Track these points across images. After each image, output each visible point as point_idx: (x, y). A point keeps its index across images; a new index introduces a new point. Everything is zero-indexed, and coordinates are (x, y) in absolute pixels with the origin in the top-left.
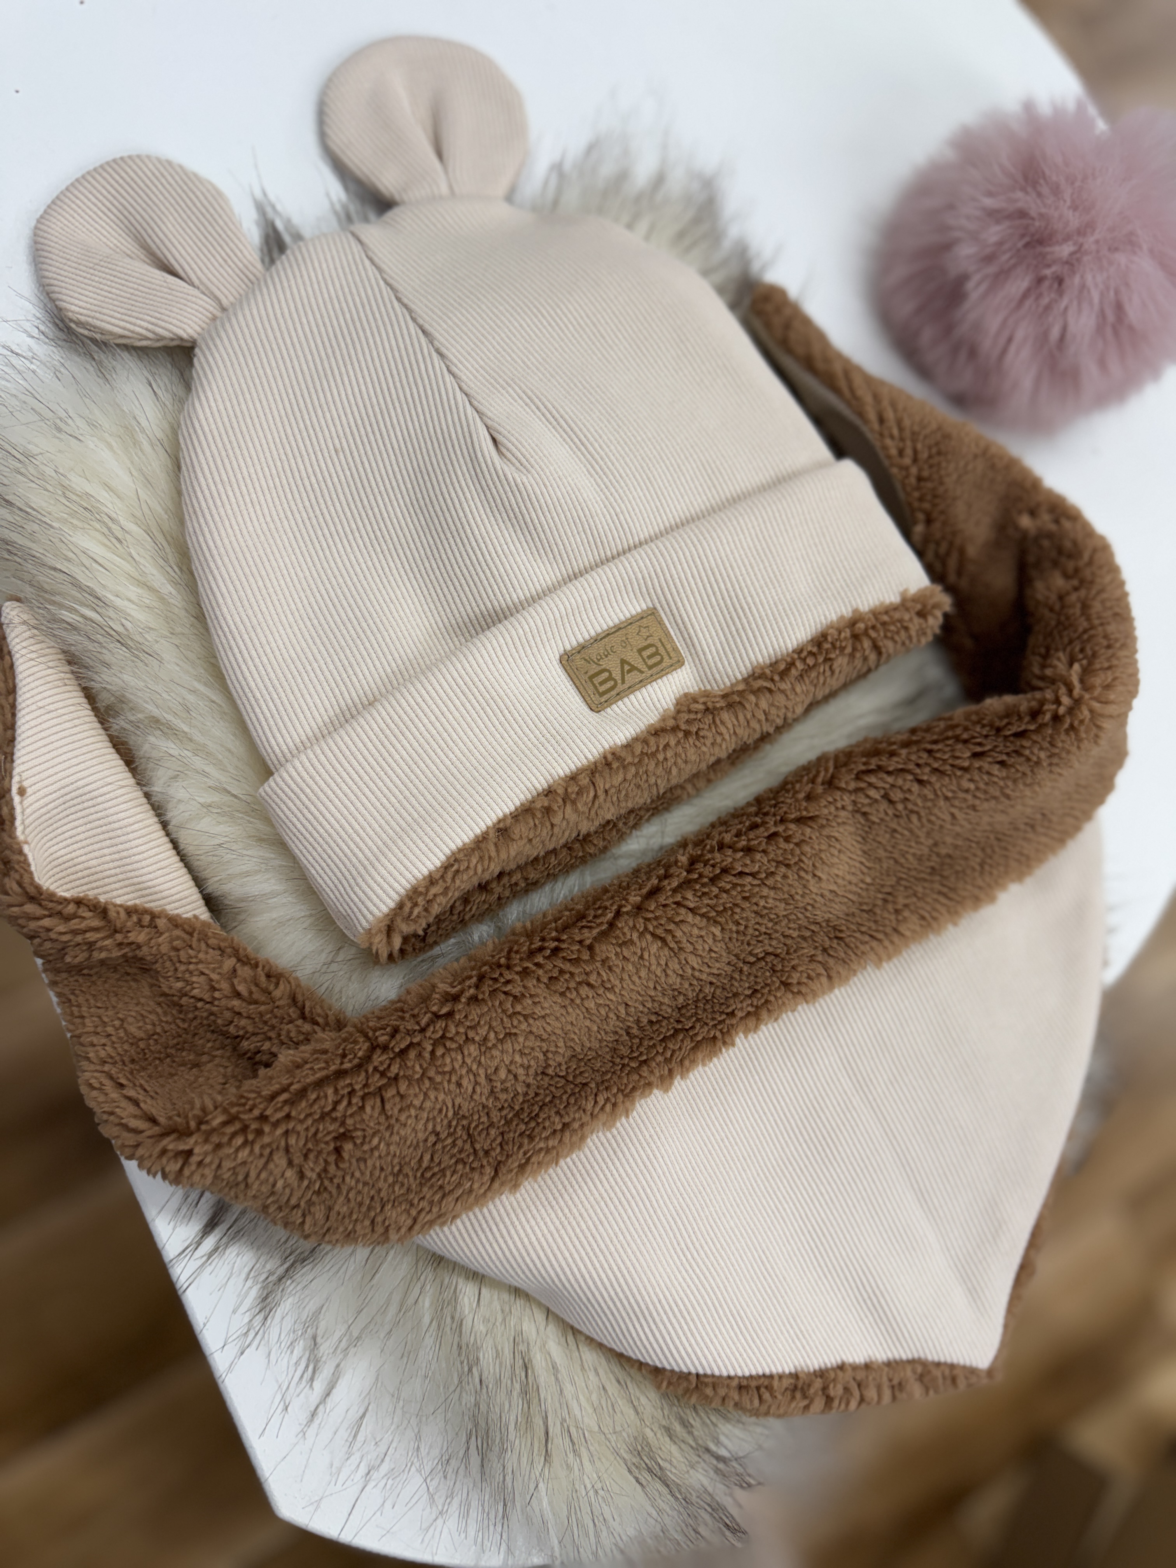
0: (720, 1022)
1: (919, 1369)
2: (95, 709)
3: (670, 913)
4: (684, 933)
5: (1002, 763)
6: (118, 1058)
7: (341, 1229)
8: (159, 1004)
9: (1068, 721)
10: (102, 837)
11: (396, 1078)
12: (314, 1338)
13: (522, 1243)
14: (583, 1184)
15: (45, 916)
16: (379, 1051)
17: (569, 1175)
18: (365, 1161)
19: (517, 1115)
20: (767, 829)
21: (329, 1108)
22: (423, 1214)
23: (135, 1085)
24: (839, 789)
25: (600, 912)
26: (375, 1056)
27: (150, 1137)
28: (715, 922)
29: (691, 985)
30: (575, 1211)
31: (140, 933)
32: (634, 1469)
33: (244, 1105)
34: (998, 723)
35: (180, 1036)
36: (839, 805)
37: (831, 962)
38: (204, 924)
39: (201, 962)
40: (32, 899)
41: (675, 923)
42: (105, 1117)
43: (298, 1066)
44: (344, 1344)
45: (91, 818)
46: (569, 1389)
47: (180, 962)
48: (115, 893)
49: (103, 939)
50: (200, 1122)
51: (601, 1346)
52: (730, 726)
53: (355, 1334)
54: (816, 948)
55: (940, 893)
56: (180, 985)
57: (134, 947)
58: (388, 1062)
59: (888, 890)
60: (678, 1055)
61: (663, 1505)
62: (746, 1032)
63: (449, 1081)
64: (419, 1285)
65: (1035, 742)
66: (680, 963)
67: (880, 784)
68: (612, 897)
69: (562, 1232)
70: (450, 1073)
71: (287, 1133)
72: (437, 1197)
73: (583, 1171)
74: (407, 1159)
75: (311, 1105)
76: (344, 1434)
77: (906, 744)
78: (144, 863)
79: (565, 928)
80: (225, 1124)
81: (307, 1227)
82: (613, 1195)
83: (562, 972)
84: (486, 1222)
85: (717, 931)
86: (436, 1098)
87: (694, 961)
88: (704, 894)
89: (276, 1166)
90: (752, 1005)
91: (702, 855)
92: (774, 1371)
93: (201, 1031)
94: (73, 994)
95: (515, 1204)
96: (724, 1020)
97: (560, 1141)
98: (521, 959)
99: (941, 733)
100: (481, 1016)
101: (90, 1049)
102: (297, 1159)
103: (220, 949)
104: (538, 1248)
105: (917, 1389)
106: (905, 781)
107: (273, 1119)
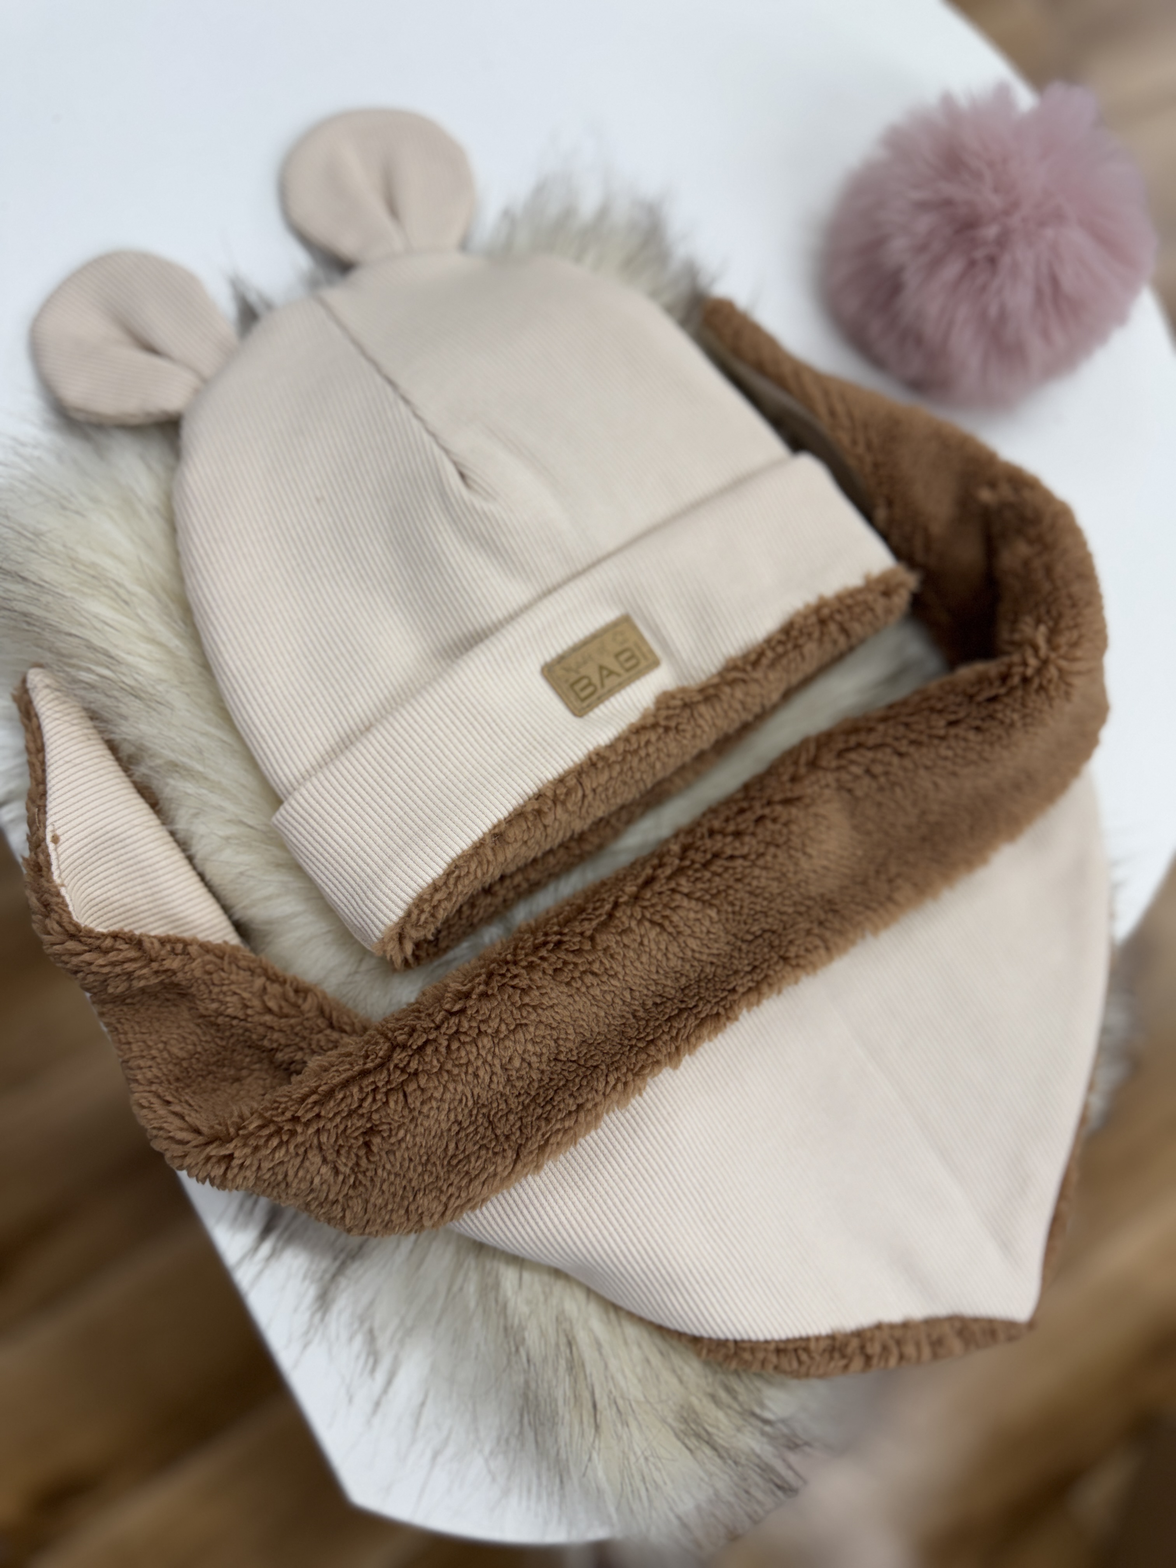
0: (722, 999)
1: (958, 1325)
2: (119, 760)
3: (665, 899)
4: (681, 918)
5: (978, 729)
6: (163, 1078)
7: (379, 1221)
8: (198, 1025)
9: (1037, 681)
10: (133, 876)
11: (416, 1073)
12: (371, 1331)
13: (553, 1223)
14: (606, 1164)
15: (86, 951)
16: (398, 1050)
17: (593, 1156)
18: (394, 1153)
19: (534, 1100)
20: (754, 813)
21: (355, 1105)
22: (453, 1199)
23: (180, 1101)
24: (821, 768)
25: (598, 904)
26: (395, 1055)
27: (196, 1147)
29: (692, 966)
30: (600, 1189)
31: (174, 960)
32: (682, 1436)
33: (277, 1108)
34: (970, 691)
35: (219, 1053)
36: (823, 783)
37: (828, 934)
38: (235, 948)
39: (232, 983)
40: (72, 937)
41: (671, 909)
42: (155, 1132)
43: (326, 1070)
44: (399, 1335)
45: (122, 858)
46: (613, 1364)
47: (214, 984)
48: (150, 927)
49: (141, 968)
50: (239, 1127)
51: (639, 1319)
52: (708, 717)
53: (409, 1325)
54: (812, 922)
55: (932, 859)
56: (215, 1006)
57: (169, 974)
58: (407, 1059)
59: (880, 861)
60: (684, 1033)
61: (713, 1469)
62: (750, 1006)
63: (466, 1073)
64: (462, 1273)
65: (1007, 705)
66: (679, 946)
67: (861, 760)
68: (610, 890)
69: (590, 1210)
70: (467, 1065)
71: (318, 1131)
72: (464, 1183)
73: (606, 1152)
74: (434, 1149)
75: (339, 1104)
76: (407, 1421)
77: (884, 719)
78: (174, 897)
79: (567, 921)
80: (261, 1127)
81: (347, 1221)
82: (636, 1172)
83: (565, 963)
84: (517, 1205)
85: (713, 913)
86: (455, 1089)
87: (693, 944)
88: (697, 879)
89: (312, 1164)
90: (752, 980)
93: (239, 1047)
94: (119, 1022)
95: (543, 1186)
96: (725, 998)
97: (576, 1121)
98: (526, 955)
99: (915, 706)
100: (492, 1010)
101: (138, 1072)
102: (331, 1156)
103: (250, 969)
104: (568, 1226)
105: (956, 1345)
106: (885, 755)
107: (303, 1120)
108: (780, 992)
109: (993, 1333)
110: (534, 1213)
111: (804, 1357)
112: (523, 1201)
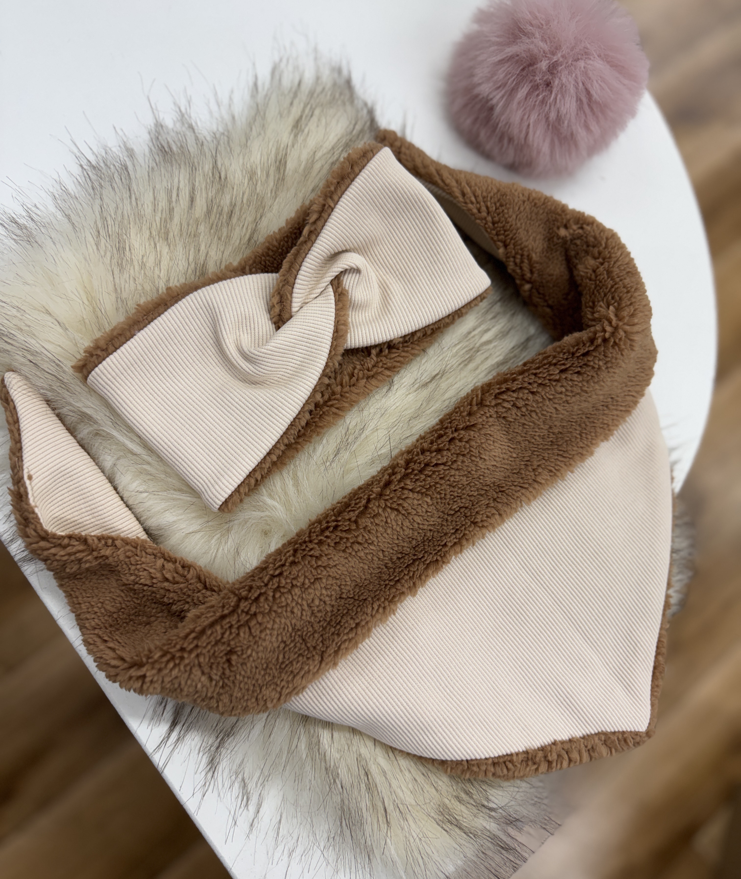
0: (439, 551)
1: (603, 738)
3: (399, 494)
4: (409, 504)
5: (578, 373)
6: (102, 625)
7: (240, 707)
8: (122, 591)
9: (612, 340)
11: (255, 614)
12: (243, 780)
13: (348, 698)
14: (377, 658)
16: (243, 601)
17: (369, 655)
18: (246, 664)
19: (329, 623)
20: (448, 436)
21: (219, 637)
22: (284, 689)
23: (113, 639)
24: (486, 406)
25: (358, 501)
26: (241, 604)
27: (123, 669)
28: (426, 495)
29: (419, 533)
30: (376, 675)
31: (107, 550)
32: (441, 823)
33: (170, 644)
34: (572, 350)
35: (136, 608)
36: (488, 415)
37: (500, 506)
39: (143, 563)
41: (402, 499)
43: (199, 617)
44: (260, 781)
46: (394, 783)
47: (132, 564)
48: (92, 530)
49: (87, 556)
50: (148, 658)
51: (408, 754)
53: (266, 774)
54: (489, 499)
55: (558, 455)
56: (133, 577)
57: (104, 558)
58: (249, 606)
59: (528, 459)
60: (418, 574)
61: (462, 842)
62: (456, 553)
63: (286, 611)
65: (595, 357)
66: (410, 522)
67: (510, 399)
68: (365, 492)
69: (370, 688)
70: (286, 606)
71: (198, 656)
72: (290, 678)
73: (376, 652)
74: (270, 659)
75: (209, 637)
76: (271, 834)
77: (522, 373)
79: (340, 513)
80: (162, 656)
81: (221, 708)
82: (396, 662)
83: (341, 538)
85: (428, 500)
86: (280, 622)
87: (418, 519)
88: (417, 480)
89: (195, 676)
90: (456, 538)
91: (413, 458)
92: (513, 751)
95: (340, 676)
96: (441, 550)
97: (356, 634)
98: (317, 536)
99: (540, 362)
100: (299, 571)
102: (207, 670)
103: (154, 555)
104: (357, 699)
105: (604, 750)
106: (524, 394)
107: (188, 649)
108: (474, 544)
109: (625, 740)
110: (336, 693)
111: (510, 766)
112: (328, 687)
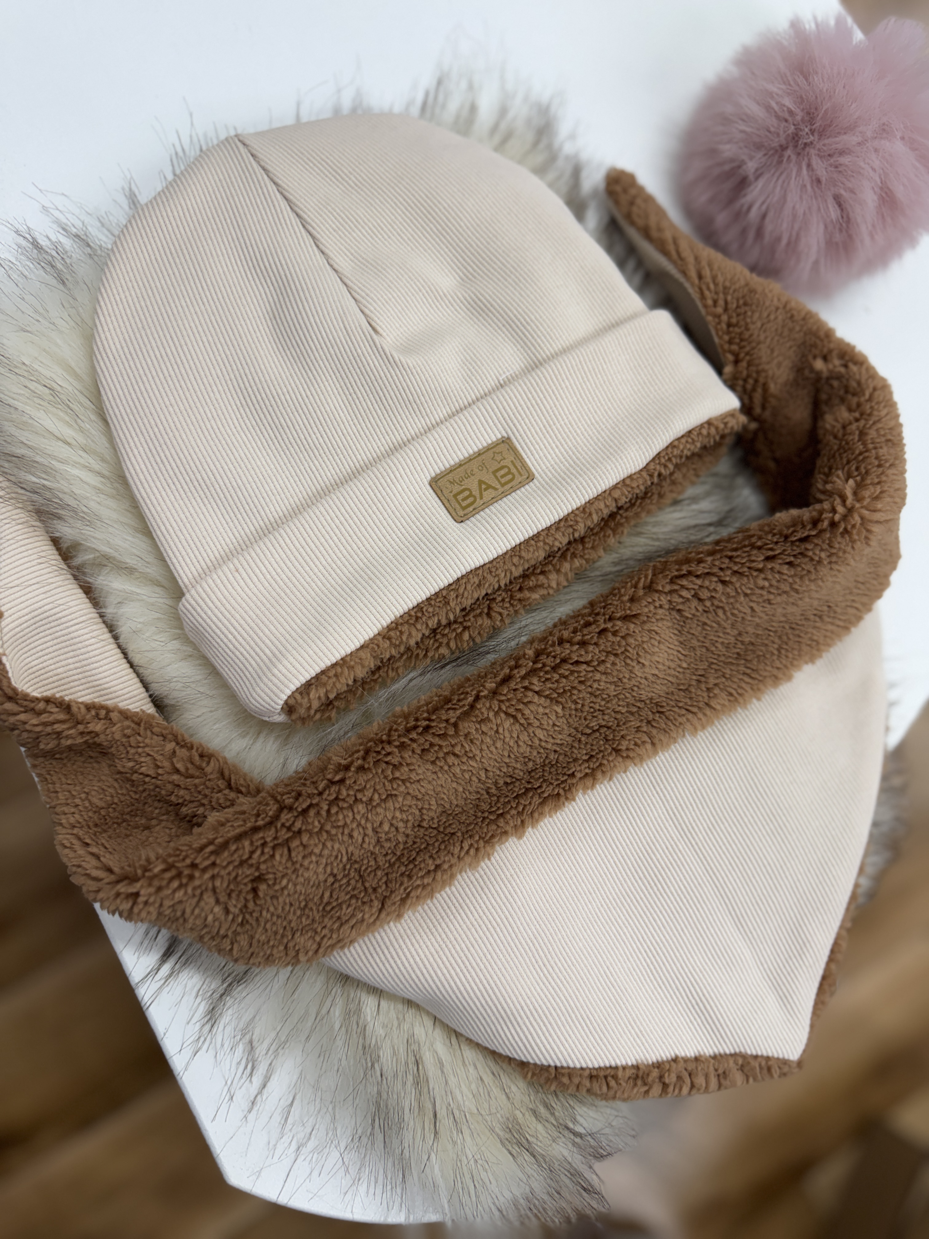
0: (563, 782)
1: (740, 1061)
2: (59, 549)
3: (519, 695)
4: (532, 711)
5: (790, 564)
6: (84, 823)
7: (261, 954)
8: (116, 780)
9: (842, 526)
10: (66, 650)
11: (300, 832)
12: (251, 1042)
13: (409, 962)
14: (457, 915)
15: (22, 712)
16: (285, 811)
17: (446, 908)
18: (277, 898)
19: (399, 859)
20: (598, 626)
21: (245, 857)
22: (325, 940)
23: (97, 843)
24: (657, 591)
25: (462, 696)
26: (282, 815)
27: (108, 884)
28: (557, 702)
29: (539, 753)
30: (451, 936)
31: (97, 724)
32: (506, 1143)
33: (178, 856)
34: (785, 532)
35: (133, 805)
36: (657, 604)
37: (654, 732)
38: (150, 716)
39: (147, 746)
40: (10, 699)
41: (523, 703)
42: (74, 869)
43: (223, 825)
44: (273, 1048)
45: (57, 634)
46: (452, 1081)
47: (131, 746)
48: (79, 694)
49: (68, 729)
50: (146, 870)
51: (478, 1045)
53: (283, 1039)
54: (641, 721)
55: (744, 674)
56: (131, 764)
57: (93, 735)
58: (292, 819)
59: (702, 673)
60: (529, 809)
61: (531, 1172)
62: (585, 789)
63: (343, 834)
64: (330, 999)
65: (817, 545)
66: (529, 736)
67: (691, 586)
68: (473, 685)
69: (441, 953)
70: (344, 827)
71: (213, 877)
72: (336, 926)
73: (457, 904)
74: (311, 896)
75: (232, 855)
76: (277, 1118)
77: (712, 553)
78: (100, 670)
79: (435, 710)
80: (164, 871)
81: (235, 952)
82: (481, 923)
83: (432, 745)
84: (379, 946)
85: (559, 709)
86: (333, 847)
87: (540, 734)
88: (547, 679)
89: (207, 904)
90: (589, 768)
91: (545, 649)
92: (619, 1064)
93: (149, 801)
94: (49, 774)
95: (402, 931)
96: (566, 780)
97: (434, 879)
98: (399, 736)
99: (739, 542)
100: (367, 781)
101: (63, 816)
102: (223, 898)
103: (163, 736)
104: (421, 966)
105: (739, 1077)
106: (711, 583)
107: (201, 866)
108: (611, 779)
109: (769, 1069)
110: (394, 953)
111: (613, 1083)
112: (385, 943)
